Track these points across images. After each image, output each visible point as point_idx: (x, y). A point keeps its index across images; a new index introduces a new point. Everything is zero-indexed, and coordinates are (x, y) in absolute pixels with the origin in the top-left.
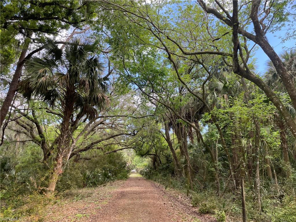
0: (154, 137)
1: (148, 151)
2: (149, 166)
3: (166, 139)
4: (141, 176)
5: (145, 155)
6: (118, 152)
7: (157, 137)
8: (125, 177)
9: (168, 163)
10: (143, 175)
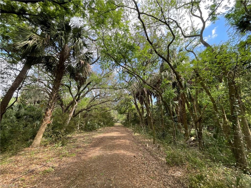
0: (127, 104)
1: (125, 111)
2: (125, 119)
3: (134, 103)
4: (121, 124)
5: (123, 113)
6: (108, 111)
7: (130, 104)
8: (112, 125)
9: (135, 117)
10: (122, 124)
